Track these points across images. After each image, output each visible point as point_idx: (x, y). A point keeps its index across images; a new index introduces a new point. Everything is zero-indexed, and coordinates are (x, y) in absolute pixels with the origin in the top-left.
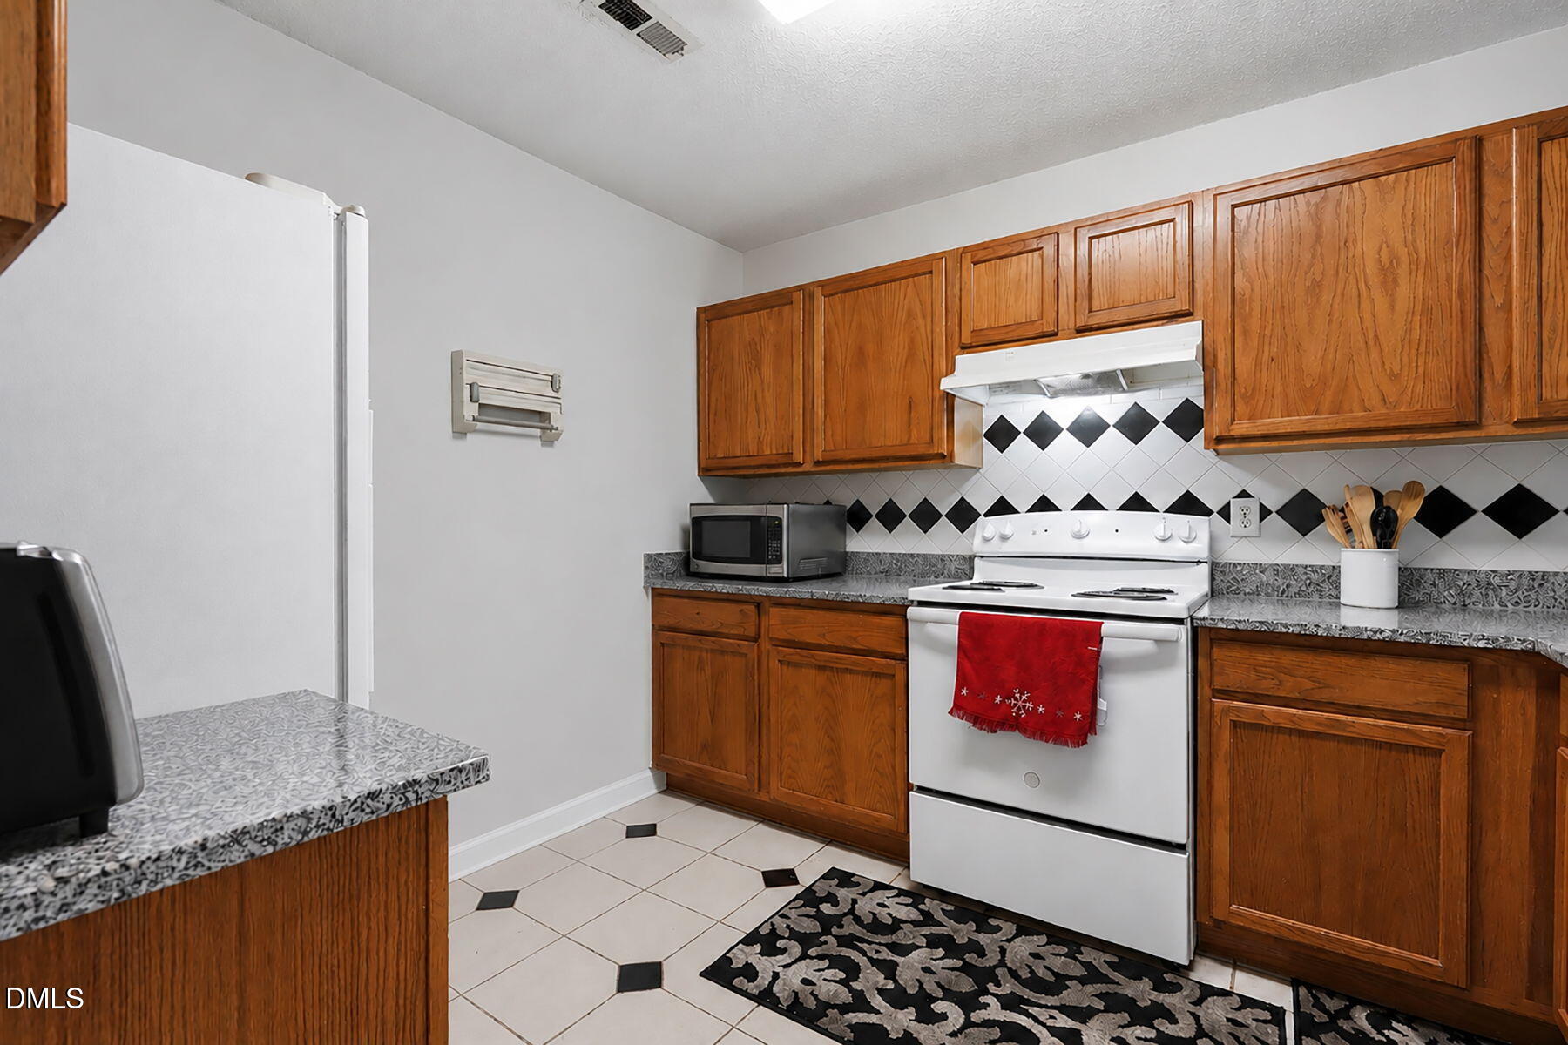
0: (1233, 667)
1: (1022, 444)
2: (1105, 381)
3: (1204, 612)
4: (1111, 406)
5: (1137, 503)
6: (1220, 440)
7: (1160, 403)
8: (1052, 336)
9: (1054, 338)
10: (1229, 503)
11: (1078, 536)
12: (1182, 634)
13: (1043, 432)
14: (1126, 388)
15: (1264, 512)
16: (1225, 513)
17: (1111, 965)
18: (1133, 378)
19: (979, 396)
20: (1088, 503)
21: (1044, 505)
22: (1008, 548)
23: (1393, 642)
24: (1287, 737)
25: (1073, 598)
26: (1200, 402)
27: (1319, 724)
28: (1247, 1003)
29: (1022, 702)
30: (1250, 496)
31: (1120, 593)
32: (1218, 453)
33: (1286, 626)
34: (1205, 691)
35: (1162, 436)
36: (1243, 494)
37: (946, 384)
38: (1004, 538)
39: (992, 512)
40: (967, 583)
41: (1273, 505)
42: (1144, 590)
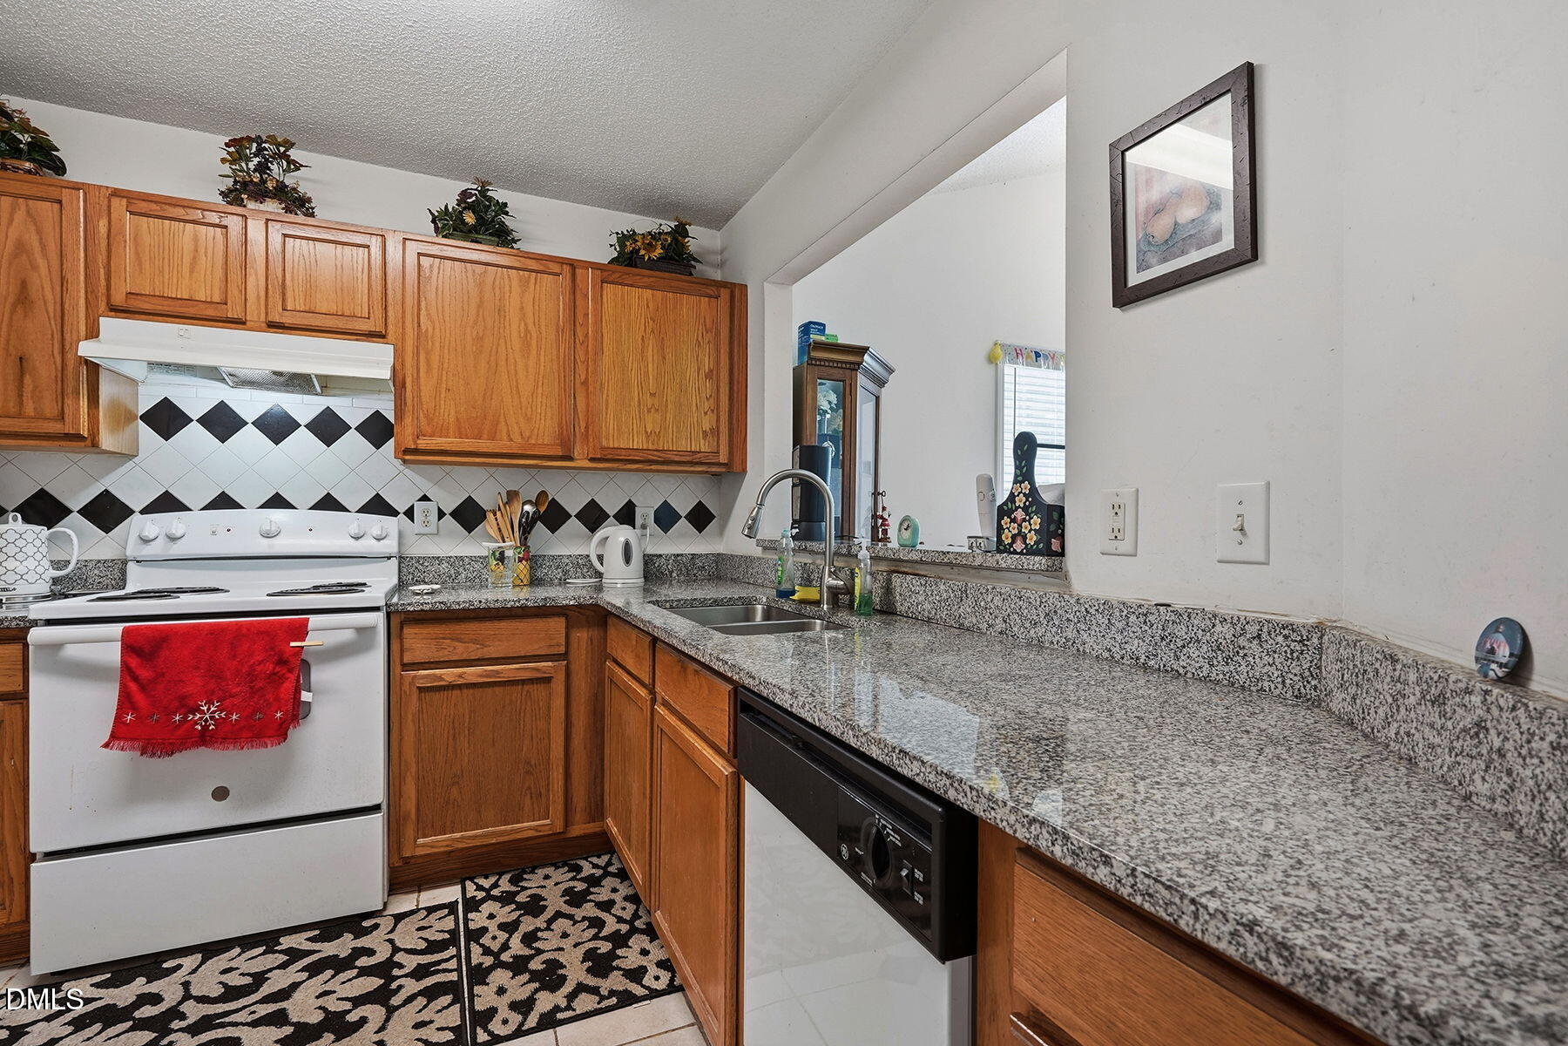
0: (419, 643)
1: (194, 434)
2: (298, 382)
3: (395, 600)
4: (303, 407)
5: (328, 503)
6: (407, 451)
7: (353, 410)
8: (239, 323)
9: (241, 326)
10: (413, 506)
11: (267, 536)
12: (378, 619)
13: (222, 422)
14: (319, 390)
15: (441, 514)
16: (410, 513)
17: (310, 940)
18: (328, 384)
19: (136, 371)
20: (277, 502)
21: (224, 502)
22: (178, 550)
23: (524, 608)
24: (459, 692)
25: (268, 597)
26: (391, 417)
27: (481, 676)
28: (431, 910)
29: (209, 712)
30: (429, 500)
31: (316, 589)
32: (405, 462)
33: (458, 603)
34: (397, 668)
35: (352, 441)
36: (425, 498)
37: (86, 349)
38: (173, 539)
39: (152, 508)
40: (121, 593)
41: (448, 510)
42: (340, 585)
